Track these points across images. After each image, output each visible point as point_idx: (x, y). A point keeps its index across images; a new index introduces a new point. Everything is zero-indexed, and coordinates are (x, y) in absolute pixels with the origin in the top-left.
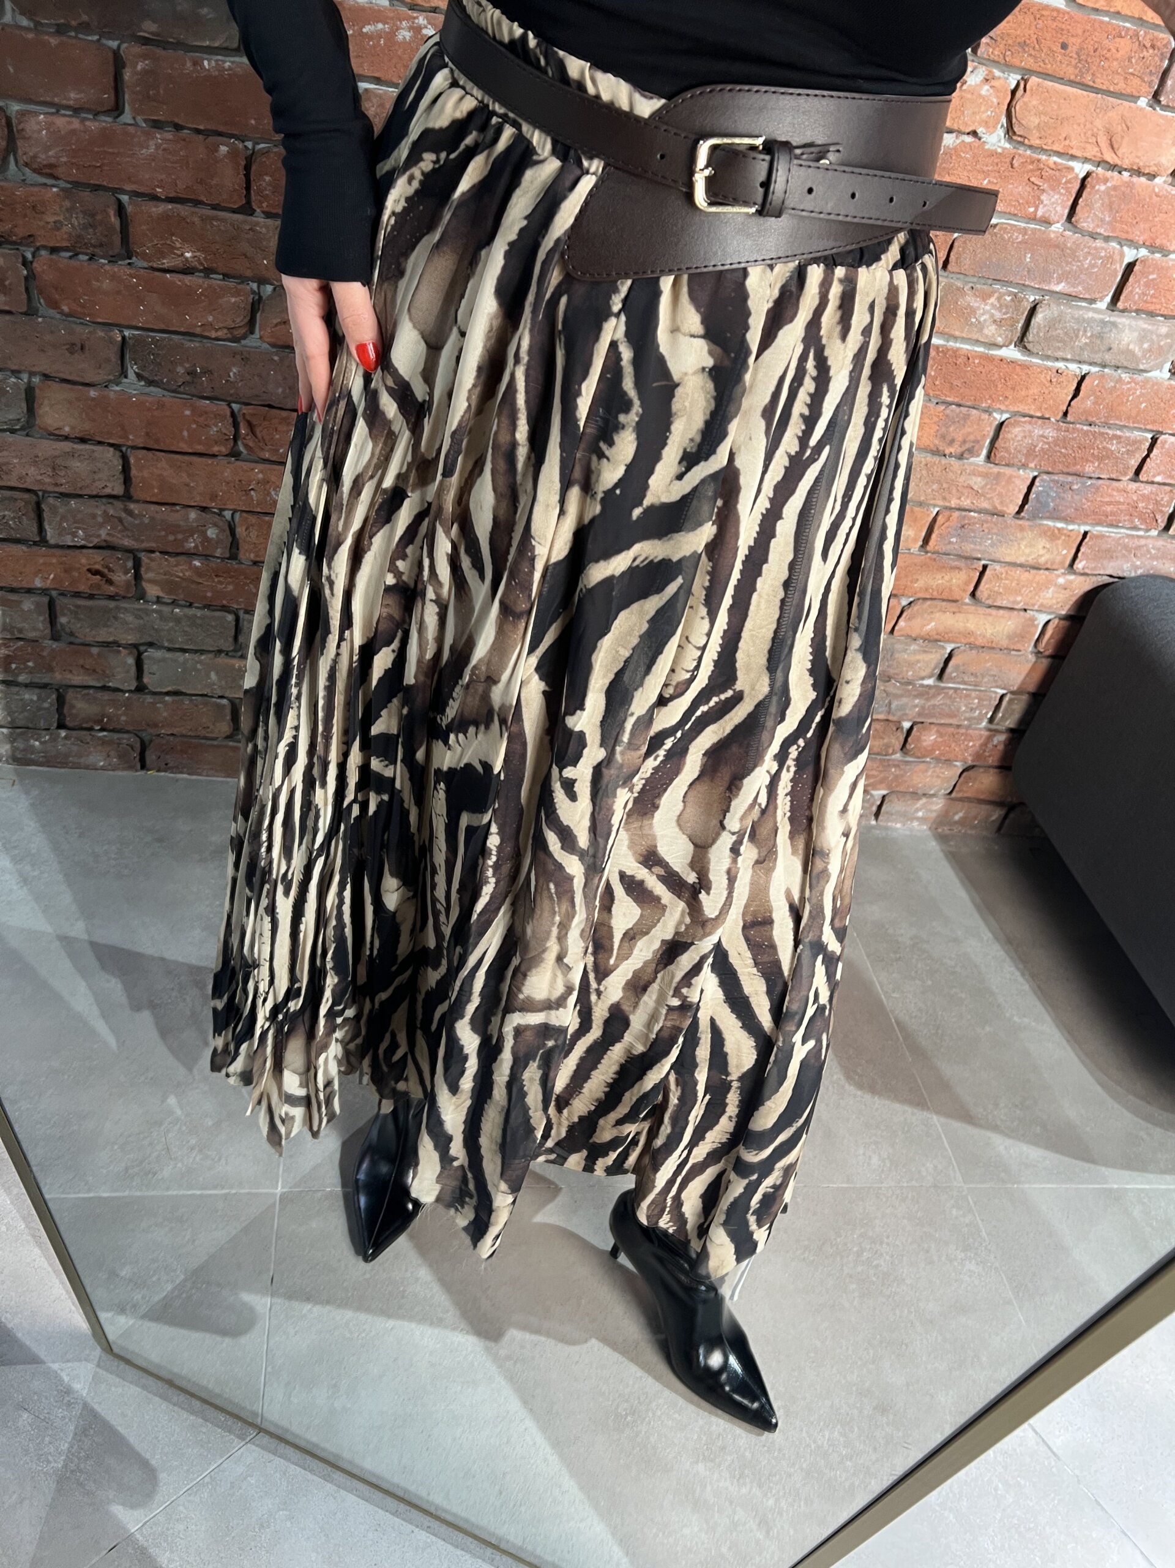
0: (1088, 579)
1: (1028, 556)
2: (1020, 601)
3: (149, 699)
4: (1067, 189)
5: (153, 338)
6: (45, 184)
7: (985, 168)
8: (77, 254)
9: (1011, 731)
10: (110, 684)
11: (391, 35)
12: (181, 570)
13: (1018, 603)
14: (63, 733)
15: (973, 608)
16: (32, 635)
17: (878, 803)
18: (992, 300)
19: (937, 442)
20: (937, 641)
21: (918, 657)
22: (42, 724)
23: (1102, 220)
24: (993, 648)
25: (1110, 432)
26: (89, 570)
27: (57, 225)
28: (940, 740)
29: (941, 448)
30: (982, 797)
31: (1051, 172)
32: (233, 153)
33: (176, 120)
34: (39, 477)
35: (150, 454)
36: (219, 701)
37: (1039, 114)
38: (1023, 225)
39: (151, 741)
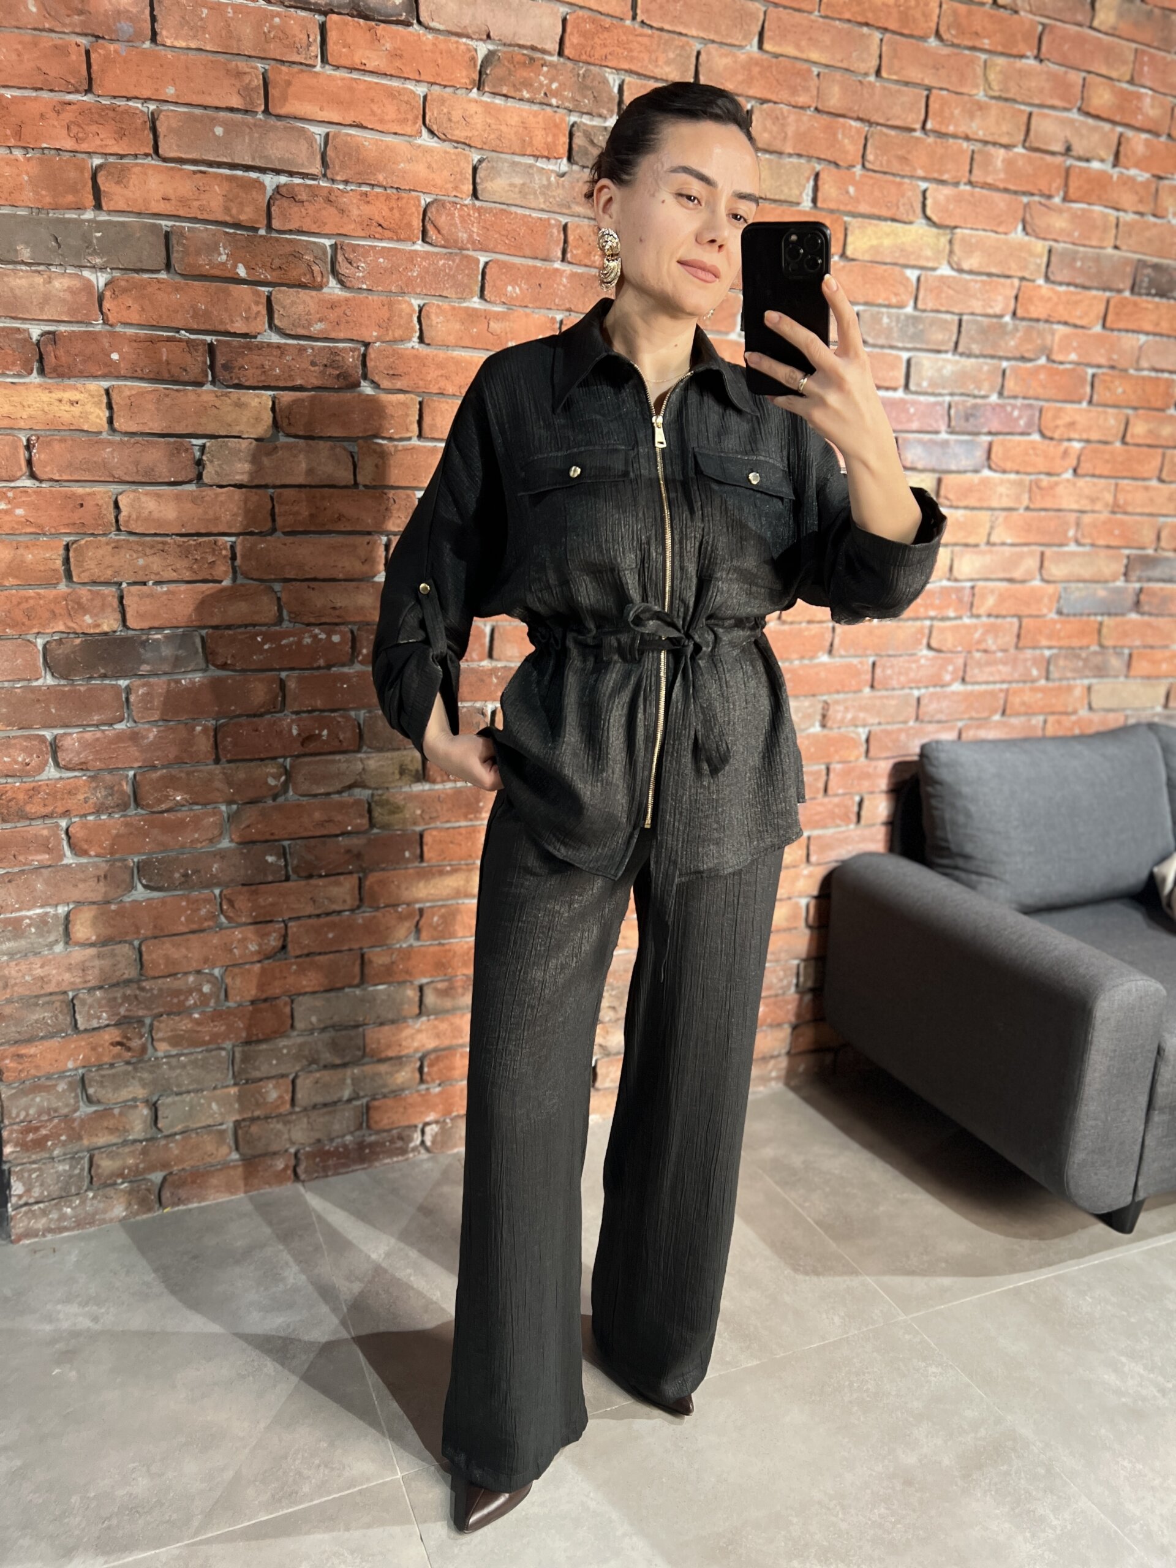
3: (164, 1142)
5: (156, 858)
9: (811, 988)
10: (129, 1138)
12: (184, 1024)
22: (73, 1190)
26: (112, 1044)
27: (86, 800)
30: (812, 1047)
32: (205, 730)
33: (166, 718)
34: (72, 980)
35: (158, 940)
36: (220, 1127)
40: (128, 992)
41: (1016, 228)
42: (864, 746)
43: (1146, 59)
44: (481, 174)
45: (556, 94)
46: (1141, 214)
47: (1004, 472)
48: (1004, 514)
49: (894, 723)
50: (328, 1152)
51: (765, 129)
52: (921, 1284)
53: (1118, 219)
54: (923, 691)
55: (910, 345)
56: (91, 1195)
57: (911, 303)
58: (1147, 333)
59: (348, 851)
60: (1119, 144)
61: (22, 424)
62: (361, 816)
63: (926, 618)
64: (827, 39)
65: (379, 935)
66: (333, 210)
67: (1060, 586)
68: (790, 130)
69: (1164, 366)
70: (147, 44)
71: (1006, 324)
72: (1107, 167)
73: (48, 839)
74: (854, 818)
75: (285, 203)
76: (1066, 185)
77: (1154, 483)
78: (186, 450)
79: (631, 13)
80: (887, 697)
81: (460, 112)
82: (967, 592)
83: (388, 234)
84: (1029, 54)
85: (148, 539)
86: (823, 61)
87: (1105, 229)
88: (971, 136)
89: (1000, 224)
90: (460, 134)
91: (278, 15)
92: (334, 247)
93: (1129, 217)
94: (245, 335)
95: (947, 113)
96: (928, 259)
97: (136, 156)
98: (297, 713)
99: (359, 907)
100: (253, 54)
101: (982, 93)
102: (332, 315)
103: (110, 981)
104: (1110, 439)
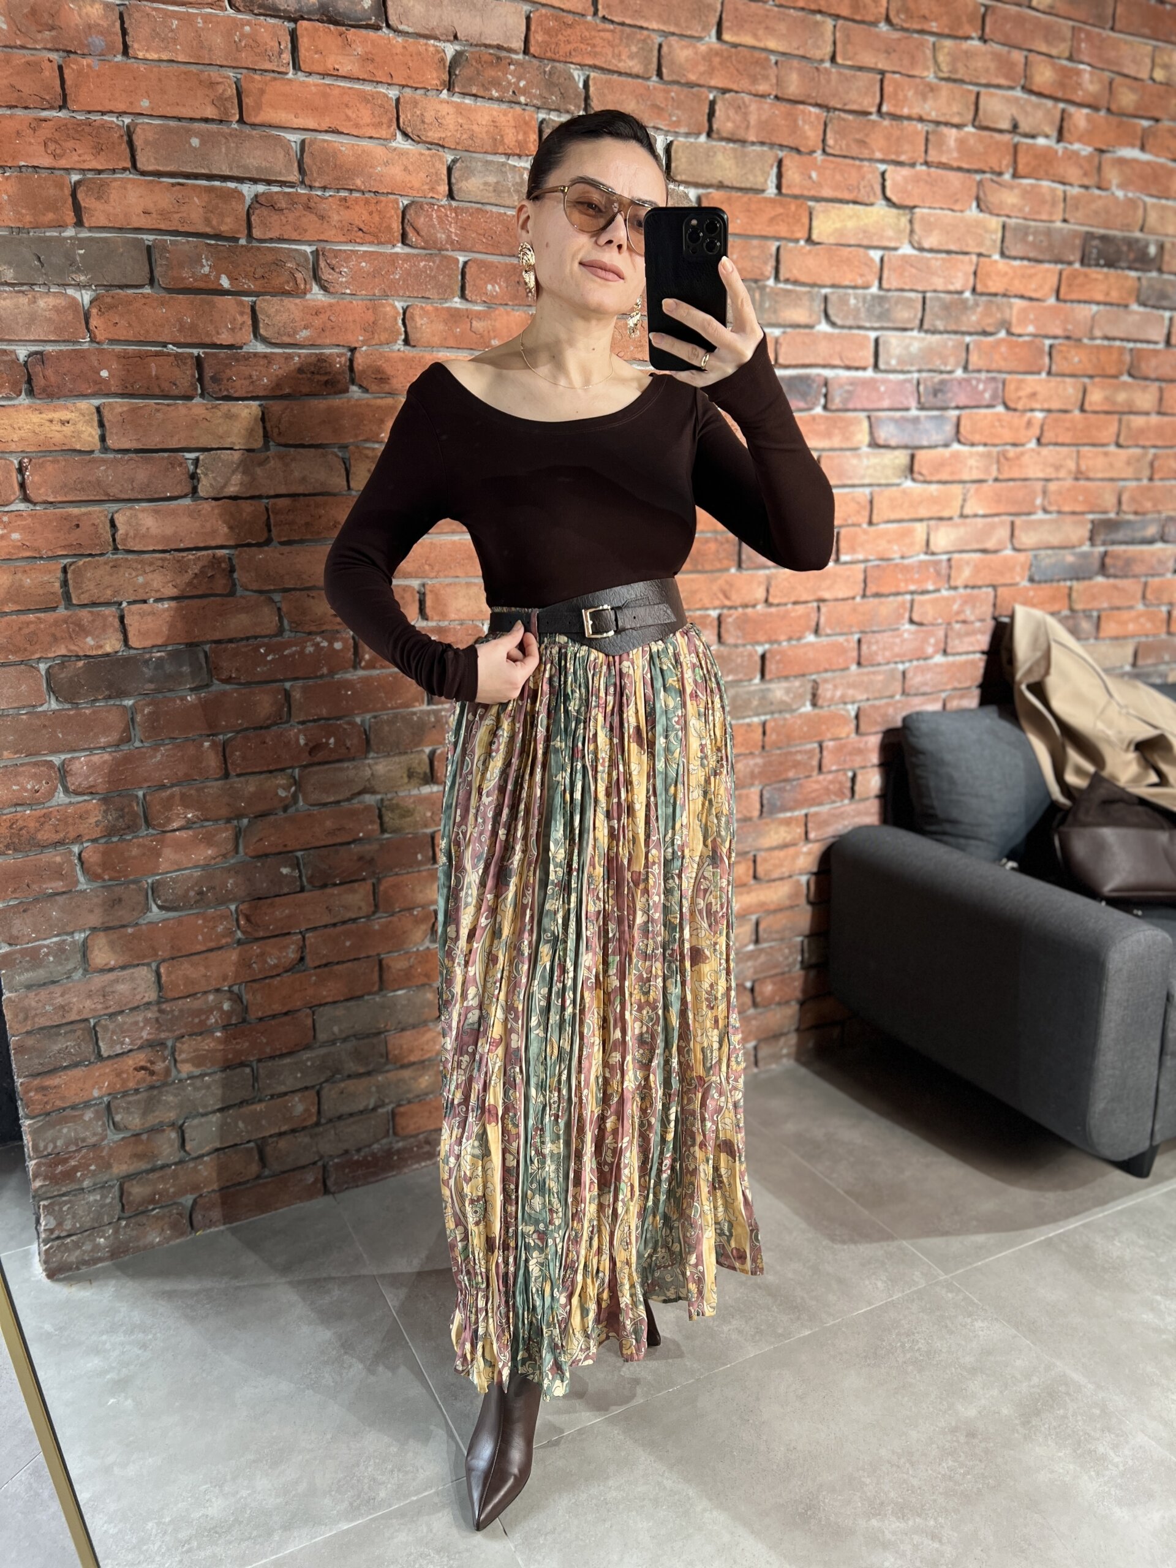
0: (820, 844)
1: (777, 840)
3: (193, 1164)
6: (87, 800)
9: (816, 965)
10: (159, 1163)
12: (207, 1044)
13: (785, 873)
15: (758, 886)
17: (753, 1053)
20: (746, 915)
22: (106, 1220)
23: (737, 636)
24: (782, 909)
25: (793, 749)
26: (135, 1069)
27: (97, 824)
28: (775, 988)
32: (214, 744)
33: (173, 736)
34: (93, 1007)
35: (175, 961)
36: (247, 1145)
40: (149, 1015)
41: (970, 207)
42: (854, 722)
43: (1083, 36)
44: (456, 174)
45: (524, 92)
46: (1086, 187)
47: (973, 445)
48: (974, 486)
49: (881, 698)
50: (357, 1161)
51: (728, 118)
52: (956, 1244)
53: (1065, 192)
54: (907, 665)
55: (877, 325)
56: (124, 1223)
57: (876, 283)
58: (1098, 303)
59: (361, 858)
60: (1062, 120)
61: (13, 447)
62: (372, 822)
63: (906, 593)
64: (782, 27)
65: (396, 939)
66: (313, 217)
67: (1031, 554)
68: (753, 119)
69: (1115, 334)
70: (119, 58)
71: (967, 300)
72: (1051, 143)
73: (60, 865)
74: (848, 793)
75: (265, 212)
76: (1015, 162)
77: (1112, 449)
78: (180, 465)
79: (592, 9)
80: (874, 673)
81: (433, 113)
82: (944, 565)
83: (368, 238)
84: (974, 35)
85: (147, 556)
86: (781, 49)
87: (1054, 204)
88: (925, 117)
89: (956, 201)
90: (433, 135)
91: (248, 23)
92: (316, 254)
93: (1075, 191)
94: (230, 347)
95: (901, 97)
96: (890, 239)
97: (114, 171)
98: (303, 723)
99: (374, 913)
100: (225, 63)
101: (932, 75)
102: (317, 322)
103: (131, 1006)
104: (1069, 407)
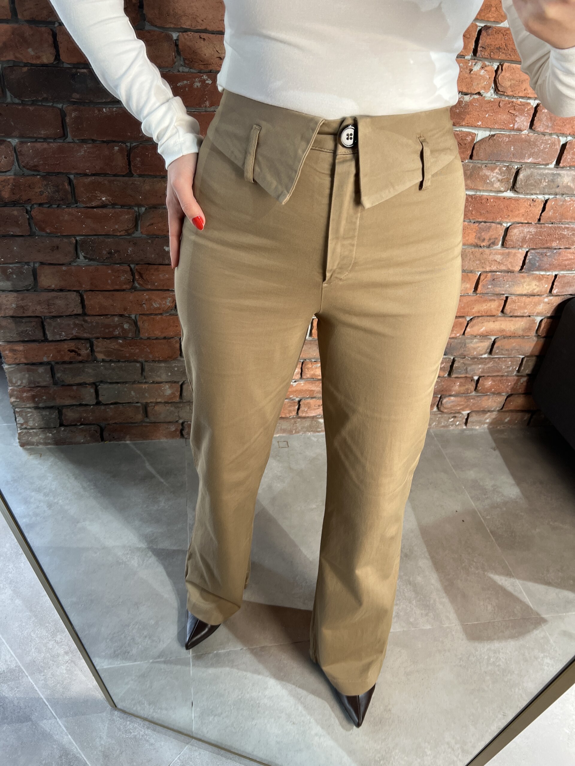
0: (560, 297)
1: (528, 290)
2: (526, 312)
3: (103, 407)
4: (527, 113)
5: (90, 239)
6: (34, 175)
7: (486, 109)
8: (51, 205)
9: (528, 375)
10: (83, 403)
11: (191, 86)
12: (113, 345)
13: (525, 313)
14: (63, 429)
15: (503, 318)
16: (44, 384)
17: (466, 417)
18: (497, 171)
19: (476, 241)
20: (487, 336)
21: (478, 345)
22: (52, 425)
23: (547, 126)
24: (515, 336)
25: (563, 226)
26: (69, 350)
27: (41, 193)
28: (493, 383)
29: (479, 244)
30: (518, 409)
31: (519, 106)
32: (121, 150)
33: (93, 138)
34: (42, 310)
35: (93, 293)
36: (136, 404)
37: (511, 80)
38: (508, 133)
39: (105, 427)
40: (77, 322)
73: (17, 217)
103: (65, 314)
